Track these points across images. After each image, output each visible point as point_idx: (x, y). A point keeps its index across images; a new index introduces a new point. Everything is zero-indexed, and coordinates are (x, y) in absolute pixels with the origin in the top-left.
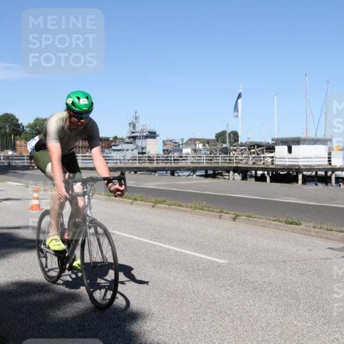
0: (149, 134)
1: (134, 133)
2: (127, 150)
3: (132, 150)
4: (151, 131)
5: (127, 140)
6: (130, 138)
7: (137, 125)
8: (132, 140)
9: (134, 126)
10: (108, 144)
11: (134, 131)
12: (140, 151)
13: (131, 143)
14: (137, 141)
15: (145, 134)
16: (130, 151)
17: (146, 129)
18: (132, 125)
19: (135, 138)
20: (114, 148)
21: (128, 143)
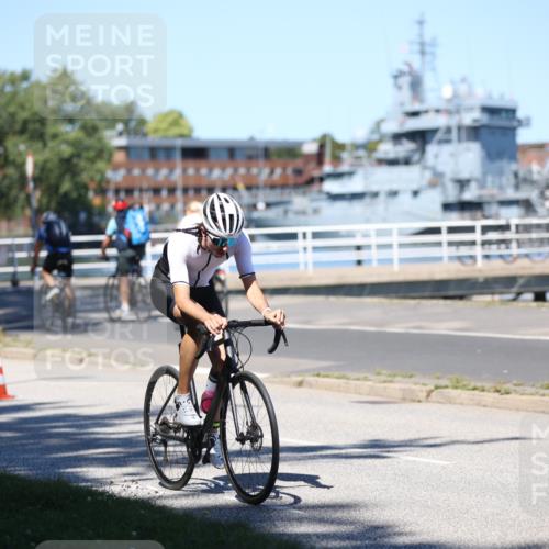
0: (484, 119)
1: (415, 114)
2: (394, 194)
3: (416, 193)
4: (496, 103)
5: (387, 149)
6: (397, 138)
7: (429, 82)
8: (407, 147)
9: (416, 85)
10: (298, 172)
11: (417, 107)
12: (452, 195)
13: (407, 162)
14: (432, 149)
15: (468, 119)
16: (405, 199)
17: (470, 94)
18: (405, 81)
19: (421, 137)
20: (331, 186)
21: (393, 162)
